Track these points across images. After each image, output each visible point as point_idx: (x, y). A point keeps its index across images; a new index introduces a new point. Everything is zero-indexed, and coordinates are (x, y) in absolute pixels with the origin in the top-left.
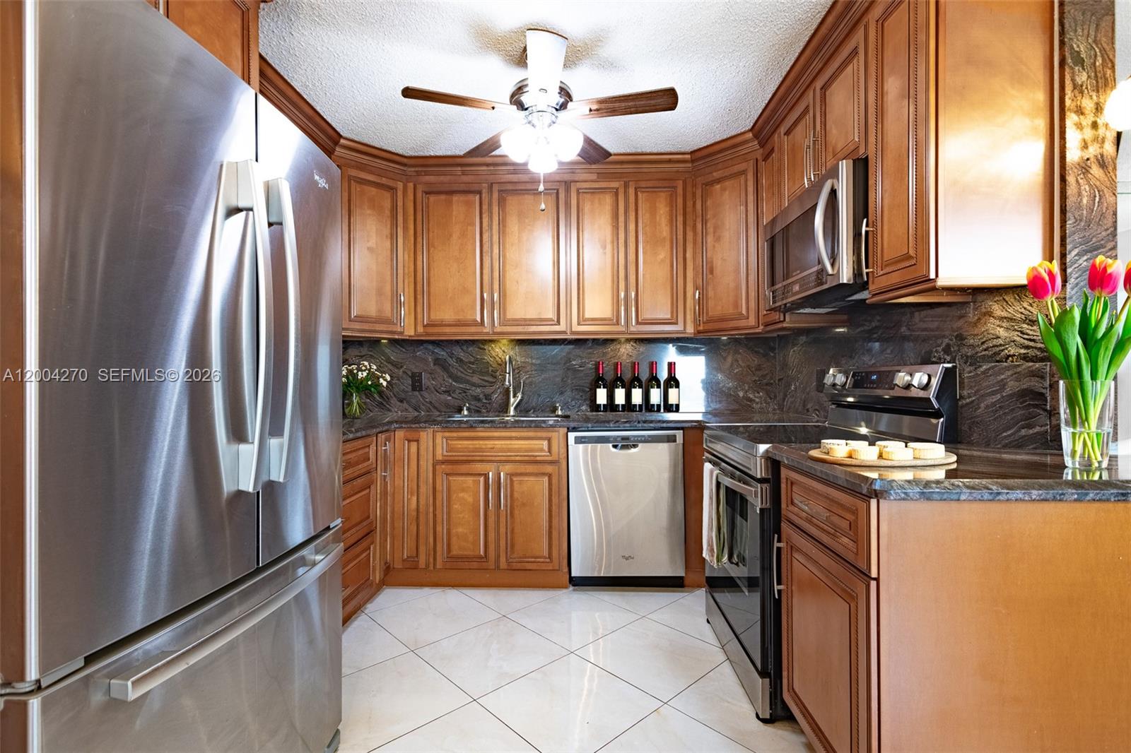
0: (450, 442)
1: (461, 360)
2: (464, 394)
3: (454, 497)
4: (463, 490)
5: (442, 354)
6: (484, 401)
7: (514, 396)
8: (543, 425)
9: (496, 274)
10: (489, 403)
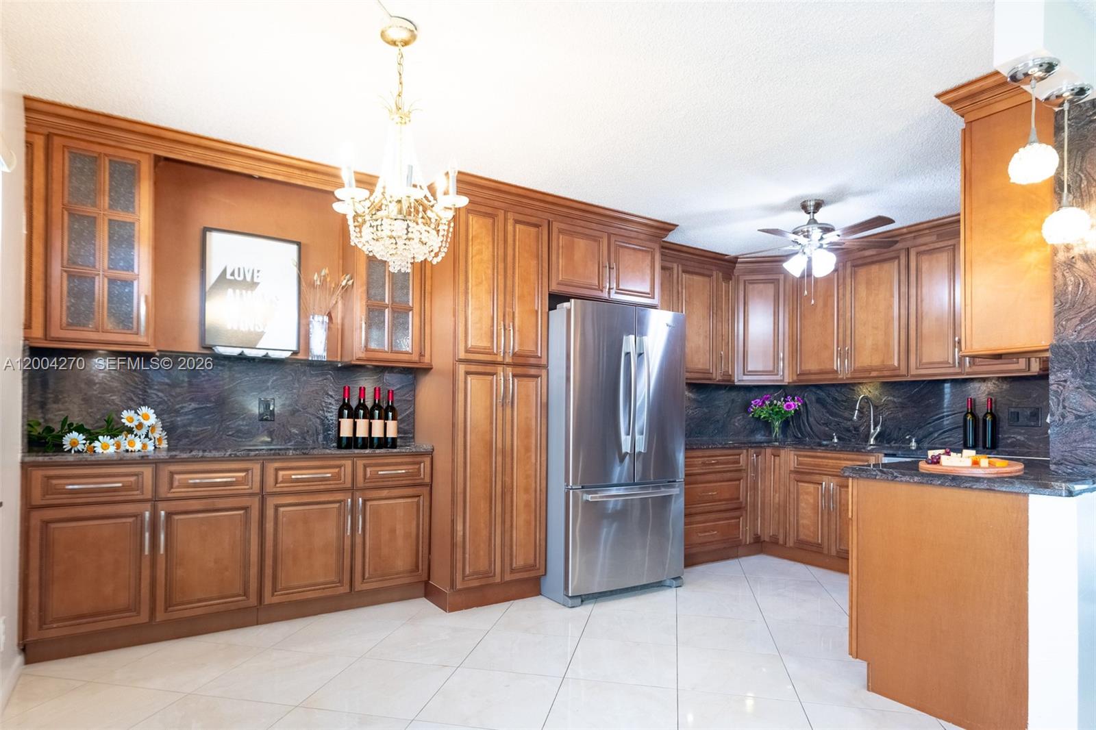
0: (800, 459)
1: (836, 399)
2: (838, 426)
3: (801, 497)
4: (807, 493)
5: (822, 394)
6: (854, 432)
7: (874, 429)
8: (863, 450)
9: (848, 332)
10: (858, 434)
